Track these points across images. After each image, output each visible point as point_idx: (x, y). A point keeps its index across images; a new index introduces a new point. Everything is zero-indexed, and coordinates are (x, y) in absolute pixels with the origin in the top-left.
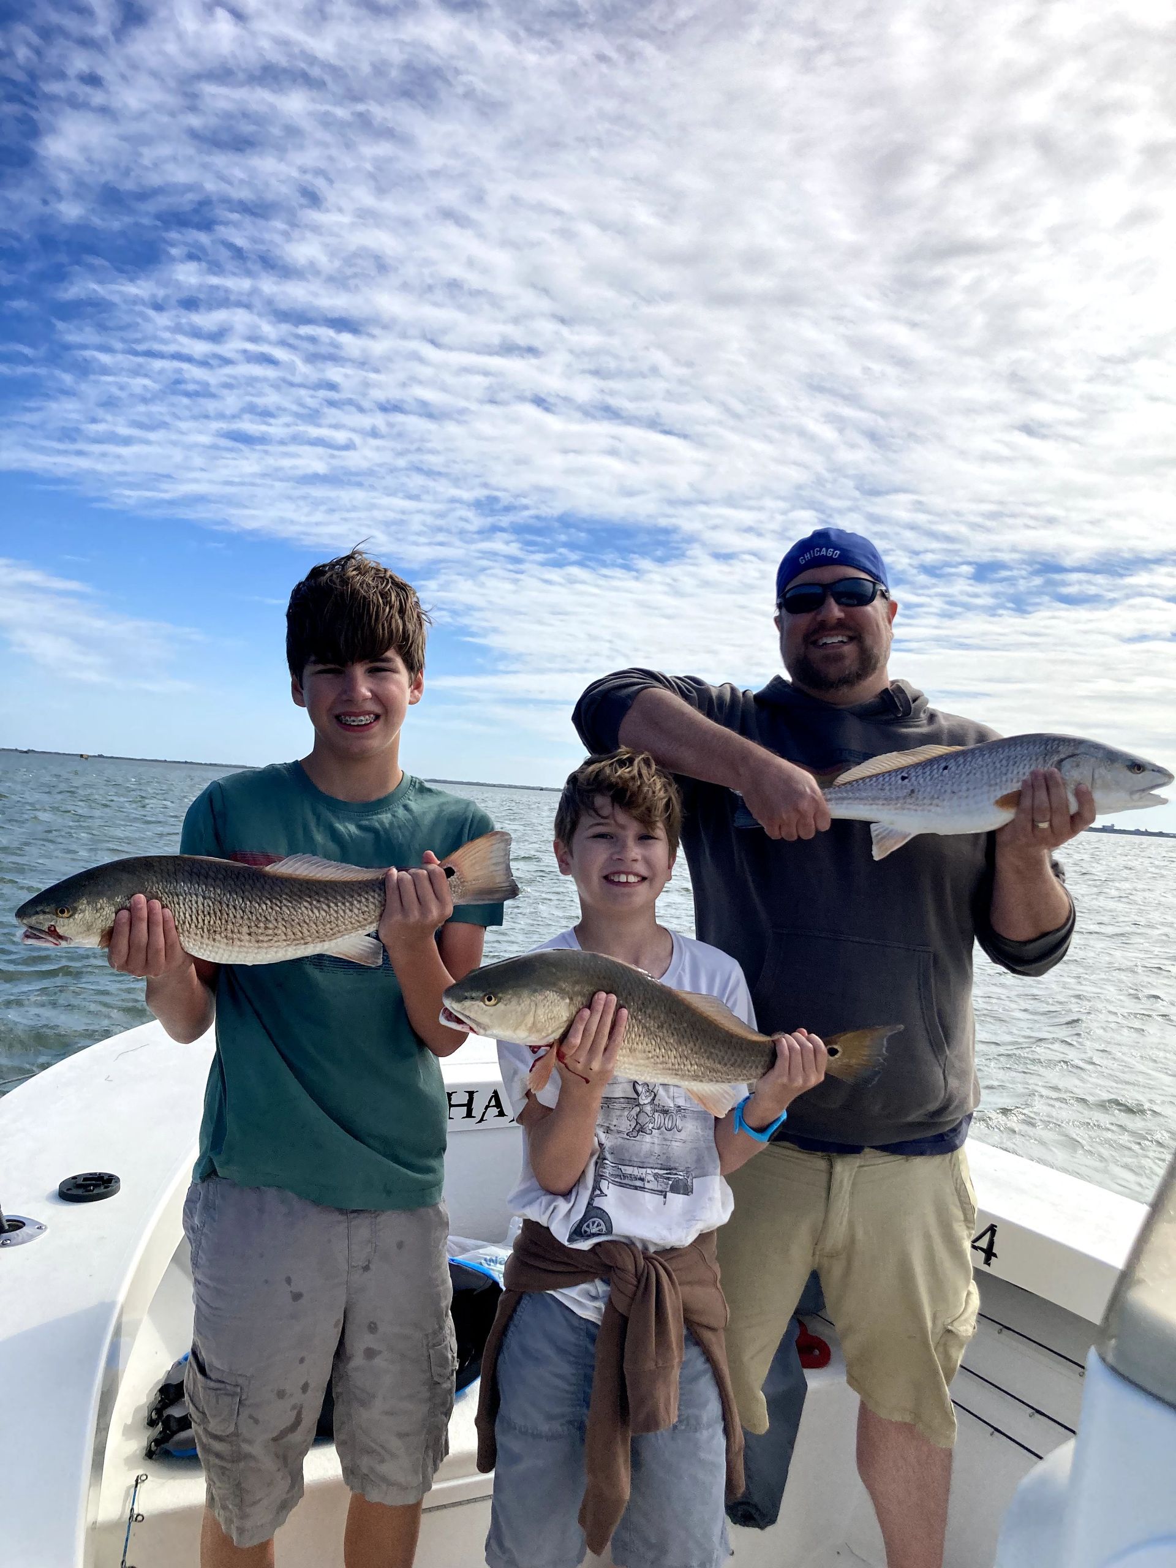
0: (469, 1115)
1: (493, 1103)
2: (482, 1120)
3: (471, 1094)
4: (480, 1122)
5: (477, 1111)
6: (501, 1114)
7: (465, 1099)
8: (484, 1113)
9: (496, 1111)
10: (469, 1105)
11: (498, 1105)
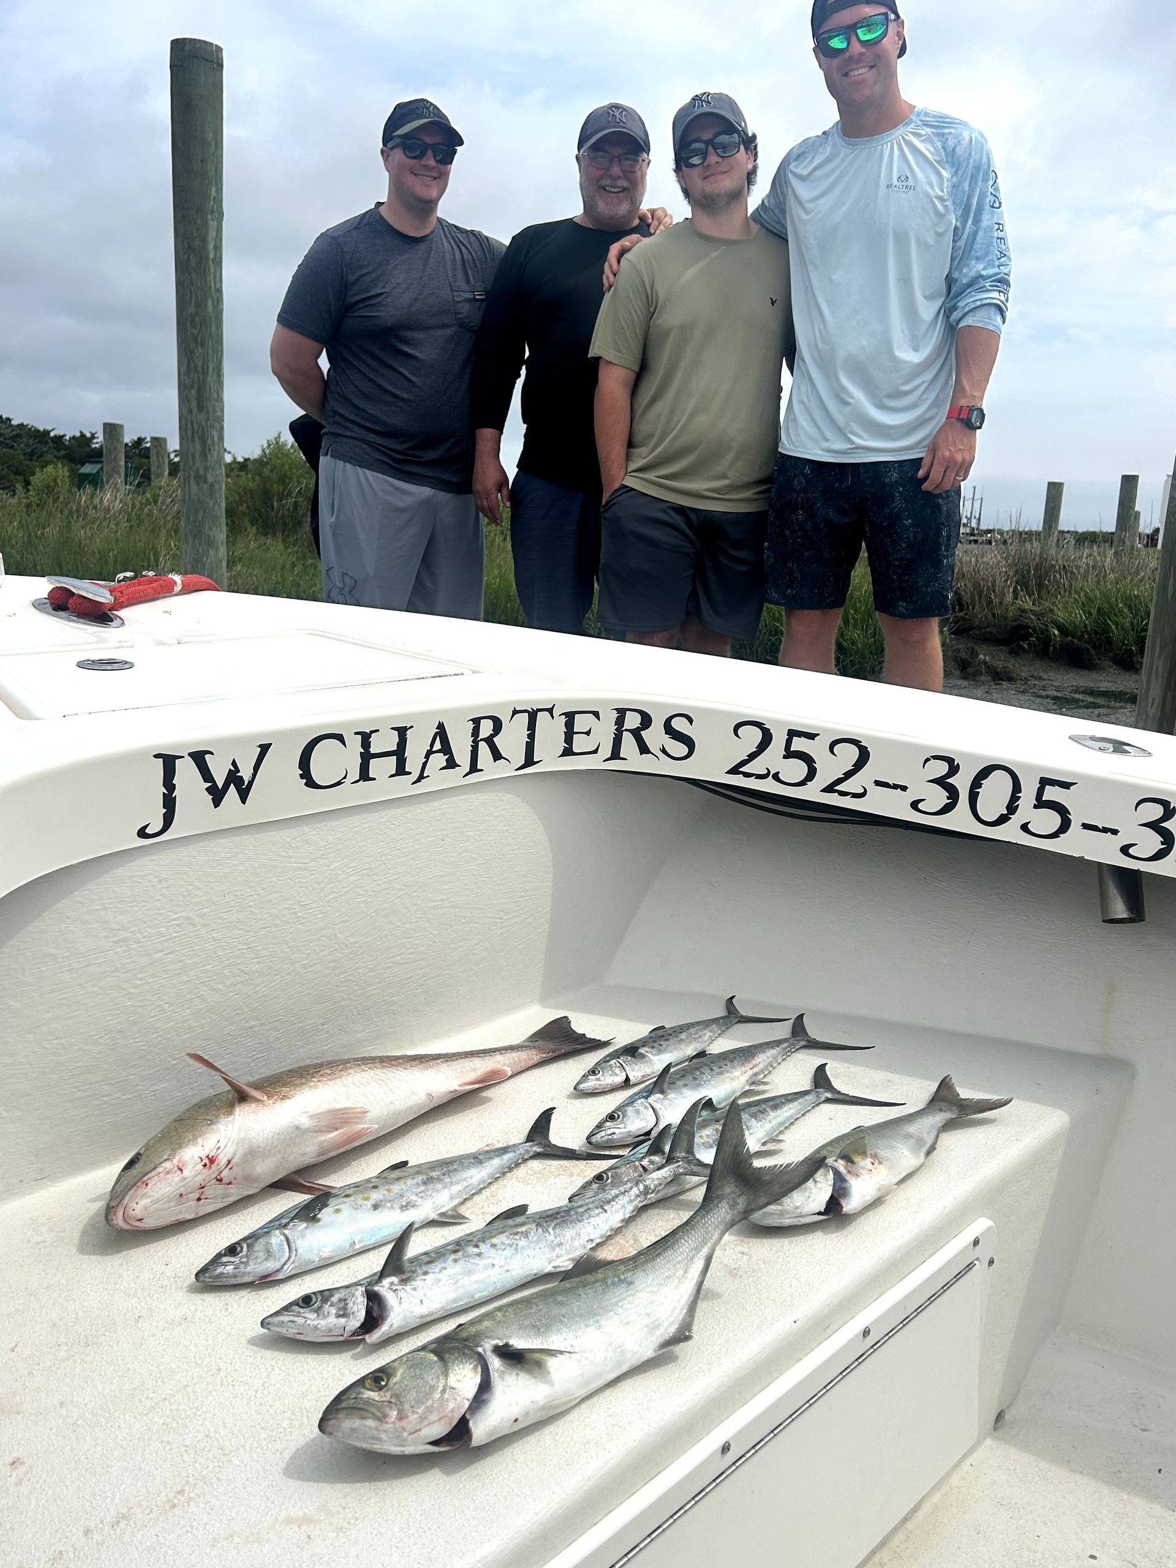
0: (401, 770)
1: (438, 746)
2: (421, 777)
3: (402, 732)
4: (418, 781)
5: (413, 764)
6: (451, 764)
7: (392, 745)
8: (425, 765)
9: (439, 759)
10: (400, 753)
11: (446, 749)
